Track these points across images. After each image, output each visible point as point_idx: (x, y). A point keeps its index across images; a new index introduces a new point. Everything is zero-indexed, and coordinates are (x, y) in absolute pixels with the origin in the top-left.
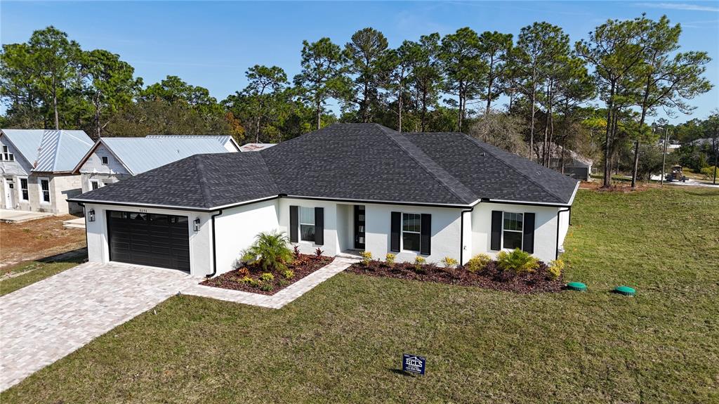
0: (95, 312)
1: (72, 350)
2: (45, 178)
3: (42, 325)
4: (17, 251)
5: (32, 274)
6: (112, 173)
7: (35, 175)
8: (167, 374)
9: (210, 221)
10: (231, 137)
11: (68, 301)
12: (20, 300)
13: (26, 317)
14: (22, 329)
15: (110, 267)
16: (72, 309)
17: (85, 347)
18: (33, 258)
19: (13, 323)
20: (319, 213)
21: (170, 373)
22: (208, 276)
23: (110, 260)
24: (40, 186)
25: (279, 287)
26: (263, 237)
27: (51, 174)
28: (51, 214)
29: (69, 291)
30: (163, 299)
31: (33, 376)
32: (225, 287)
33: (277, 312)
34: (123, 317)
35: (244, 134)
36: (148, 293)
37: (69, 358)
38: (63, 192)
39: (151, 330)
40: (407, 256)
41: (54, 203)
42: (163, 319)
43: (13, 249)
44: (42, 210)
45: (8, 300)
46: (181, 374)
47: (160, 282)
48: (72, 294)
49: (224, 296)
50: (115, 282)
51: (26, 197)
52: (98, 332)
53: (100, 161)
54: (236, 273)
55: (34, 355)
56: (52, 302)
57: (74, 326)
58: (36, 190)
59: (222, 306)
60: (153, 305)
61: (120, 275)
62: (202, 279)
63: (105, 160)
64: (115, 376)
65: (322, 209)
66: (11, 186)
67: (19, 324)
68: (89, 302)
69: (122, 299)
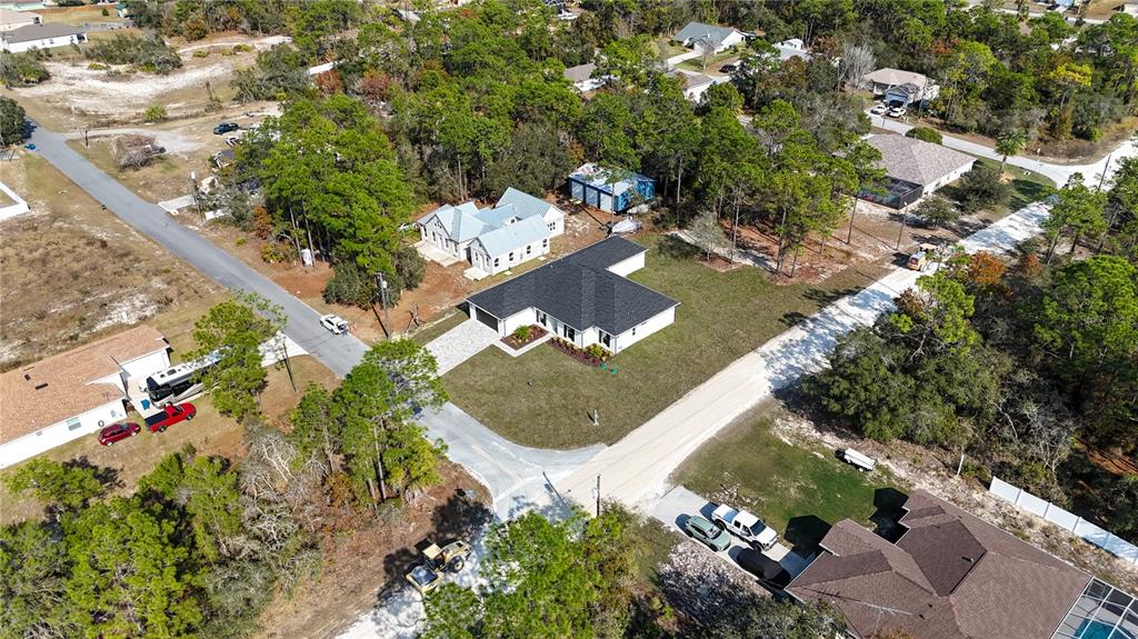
0: (471, 347)
1: (465, 360)
4: (447, 296)
5: (454, 317)
7: (451, 240)
9: (504, 319)
11: (464, 340)
13: (454, 344)
14: (453, 349)
15: (477, 324)
16: (465, 344)
17: (468, 360)
18: (454, 305)
20: (545, 314)
22: (502, 338)
23: (477, 319)
25: (521, 346)
27: (458, 243)
28: (459, 259)
29: (464, 334)
30: (488, 345)
31: (457, 366)
32: (506, 344)
33: (515, 358)
34: (477, 351)
36: (486, 341)
37: (464, 363)
39: (483, 358)
41: (459, 255)
42: (486, 353)
43: (446, 294)
45: (449, 334)
47: (490, 336)
48: (465, 336)
49: (504, 348)
50: (477, 333)
51: (448, 248)
52: (471, 355)
54: (511, 338)
55: (456, 360)
56: (460, 338)
57: (465, 352)
58: (452, 244)
59: (502, 352)
60: (485, 347)
61: (479, 329)
64: (473, 371)
66: (441, 239)
67: (452, 347)
68: (469, 342)
69: (478, 342)
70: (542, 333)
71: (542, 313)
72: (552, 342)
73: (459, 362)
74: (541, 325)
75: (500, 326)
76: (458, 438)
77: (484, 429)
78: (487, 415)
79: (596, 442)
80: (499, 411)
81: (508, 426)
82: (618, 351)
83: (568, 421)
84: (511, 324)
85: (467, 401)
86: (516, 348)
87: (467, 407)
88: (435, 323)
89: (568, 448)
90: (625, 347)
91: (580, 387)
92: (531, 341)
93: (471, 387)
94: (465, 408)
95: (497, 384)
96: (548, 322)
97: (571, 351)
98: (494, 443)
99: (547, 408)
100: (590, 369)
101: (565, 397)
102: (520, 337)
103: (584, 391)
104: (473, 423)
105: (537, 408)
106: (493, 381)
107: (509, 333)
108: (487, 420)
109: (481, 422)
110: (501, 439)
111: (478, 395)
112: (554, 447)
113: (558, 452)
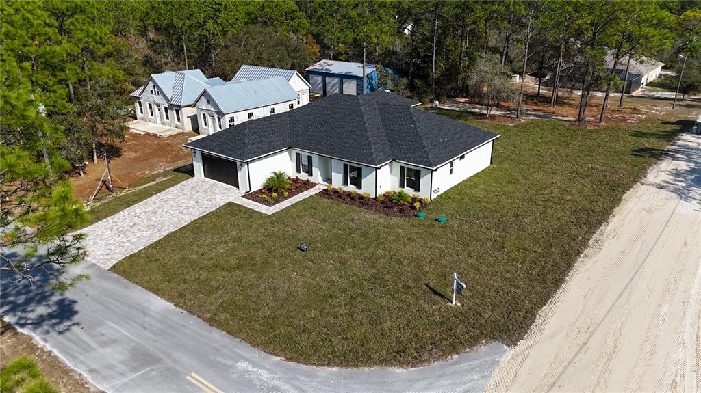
0: (194, 208)
1: (183, 226)
2: (178, 109)
3: (172, 212)
4: (163, 162)
5: (170, 180)
6: (213, 110)
7: (172, 106)
8: (215, 240)
9: (246, 166)
10: (296, 72)
11: (183, 201)
12: (164, 198)
13: (166, 207)
14: (164, 213)
15: (204, 181)
16: (184, 205)
17: (188, 225)
18: (171, 168)
19: (161, 210)
20: (310, 158)
21: (217, 240)
22: (247, 192)
23: (205, 176)
24: (175, 113)
25: (277, 201)
26: (275, 173)
27: (180, 107)
28: (182, 131)
29: (184, 194)
30: (223, 204)
31: (168, 235)
32: (253, 200)
33: (268, 216)
34: (204, 212)
35: (319, 51)
36: (218, 200)
37: (181, 229)
38: (188, 117)
39: (214, 220)
40: (351, 188)
41: (183, 124)
42: (220, 214)
43: (161, 160)
44: (177, 127)
45: (158, 197)
46: (220, 241)
47: (224, 193)
48: (185, 196)
49: (249, 205)
50: (205, 191)
51: (167, 117)
52: (193, 218)
53: (206, 102)
54: (260, 191)
55: (168, 226)
56: (177, 200)
57: (184, 214)
58: (173, 113)
59: (247, 210)
60: (218, 207)
61: (207, 187)
62: (243, 193)
63: (209, 102)
64: (196, 239)
65: (311, 157)
66: (159, 110)
67: (162, 211)
68: (192, 202)
69: (205, 202)
70: (308, 185)
71: (305, 154)
72: (326, 193)
73: (172, 229)
74: (303, 176)
75: (242, 174)
76: (158, 360)
77: (217, 336)
78: (222, 308)
79: (474, 341)
80: (248, 297)
81: (270, 324)
82: (434, 196)
83: (394, 304)
84: (258, 172)
85: (184, 286)
86: (270, 204)
87: (181, 295)
88: (140, 187)
89: (417, 361)
90: (442, 191)
91: (394, 245)
92: (292, 194)
93: (192, 263)
94: (178, 299)
95: (241, 253)
96: (316, 171)
97: (362, 201)
98: (242, 365)
99: (344, 283)
100: (399, 220)
101: (372, 261)
102: (275, 188)
103: (405, 251)
104: (194, 325)
105: (324, 284)
106: (234, 250)
107: (256, 186)
108: (223, 316)
109: (212, 321)
110: (256, 354)
111: (204, 275)
112: (383, 362)
113: (399, 371)
